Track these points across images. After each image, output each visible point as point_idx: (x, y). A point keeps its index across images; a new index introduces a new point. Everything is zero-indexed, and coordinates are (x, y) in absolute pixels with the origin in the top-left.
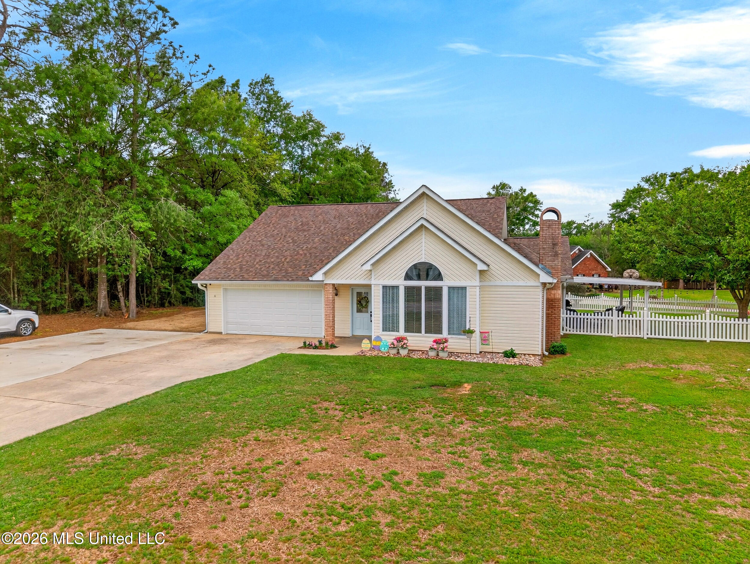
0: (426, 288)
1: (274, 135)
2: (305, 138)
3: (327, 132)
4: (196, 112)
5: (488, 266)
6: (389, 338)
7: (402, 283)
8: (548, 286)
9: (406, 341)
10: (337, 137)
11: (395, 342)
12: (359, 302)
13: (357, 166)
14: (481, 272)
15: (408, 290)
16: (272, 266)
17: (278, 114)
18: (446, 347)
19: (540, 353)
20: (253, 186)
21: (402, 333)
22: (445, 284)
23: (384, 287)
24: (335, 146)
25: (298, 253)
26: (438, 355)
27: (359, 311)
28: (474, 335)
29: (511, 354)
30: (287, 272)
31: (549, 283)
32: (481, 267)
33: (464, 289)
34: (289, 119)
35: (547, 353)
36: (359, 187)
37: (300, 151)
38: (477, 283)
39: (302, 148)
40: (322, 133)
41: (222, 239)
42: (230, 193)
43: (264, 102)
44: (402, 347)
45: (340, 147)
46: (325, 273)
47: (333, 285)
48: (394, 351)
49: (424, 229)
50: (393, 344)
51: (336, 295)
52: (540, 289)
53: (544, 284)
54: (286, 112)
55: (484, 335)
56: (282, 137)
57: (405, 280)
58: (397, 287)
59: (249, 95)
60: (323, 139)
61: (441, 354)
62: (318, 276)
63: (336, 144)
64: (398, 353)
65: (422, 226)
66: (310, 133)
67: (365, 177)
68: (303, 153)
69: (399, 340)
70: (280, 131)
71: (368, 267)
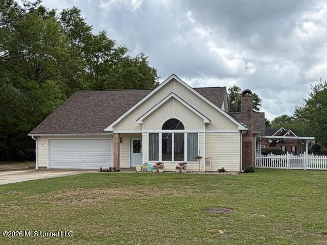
0: (175, 134)
1: (79, 47)
2: (100, 50)
3: (116, 47)
4: (27, 28)
5: (210, 121)
6: (153, 163)
7: (161, 132)
8: (243, 132)
9: (162, 164)
10: (122, 51)
11: (156, 165)
12: (135, 147)
13: (135, 69)
14: (207, 124)
15: (164, 135)
16: (79, 126)
17: (82, 34)
18: (186, 166)
19: (239, 171)
20: (64, 80)
21: (160, 160)
22: (185, 132)
23: (150, 134)
24: (120, 56)
25: (96, 118)
26: (181, 172)
27: (134, 152)
28: (201, 159)
29: (222, 171)
30: (89, 128)
31: (244, 130)
32: (206, 121)
33: (196, 134)
34: (89, 37)
35: (243, 171)
36: (136, 83)
37: (95, 59)
38: (204, 130)
39: (97, 57)
40: (112, 48)
41: (45, 111)
42: (50, 82)
43: (72, 25)
44: (160, 168)
45: (124, 57)
46: (114, 127)
47: (119, 134)
48: (156, 170)
49: (173, 99)
50: (155, 166)
51: (121, 142)
52: (239, 134)
53: (241, 131)
54: (87, 32)
55: (207, 160)
56: (83, 49)
57: (163, 129)
58: (158, 134)
59: (62, 21)
60: (112, 52)
61: (182, 171)
62: (110, 128)
63: (121, 55)
64: (158, 171)
65: (172, 97)
66: (103, 47)
67: (140, 77)
68: (98, 60)
69: (159, 164)
70: (82, 45)
71: (140, 121)
